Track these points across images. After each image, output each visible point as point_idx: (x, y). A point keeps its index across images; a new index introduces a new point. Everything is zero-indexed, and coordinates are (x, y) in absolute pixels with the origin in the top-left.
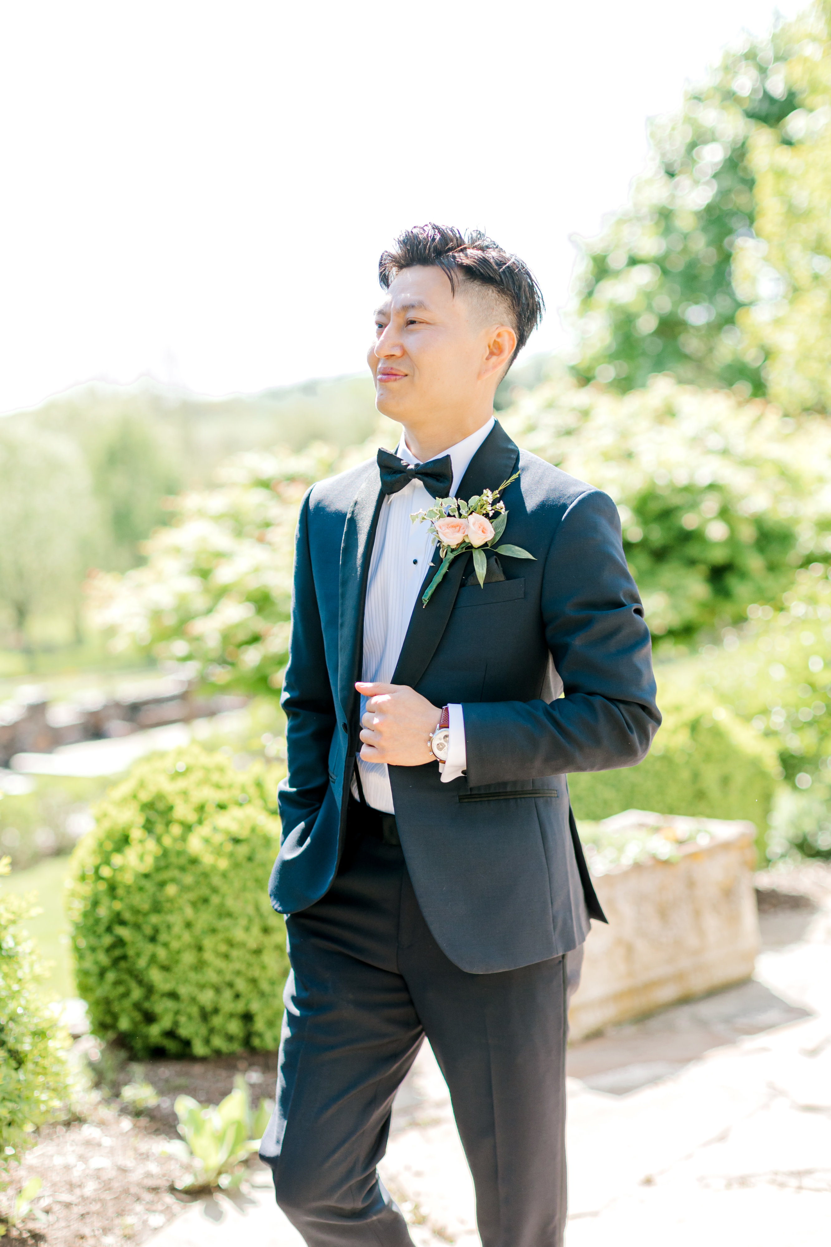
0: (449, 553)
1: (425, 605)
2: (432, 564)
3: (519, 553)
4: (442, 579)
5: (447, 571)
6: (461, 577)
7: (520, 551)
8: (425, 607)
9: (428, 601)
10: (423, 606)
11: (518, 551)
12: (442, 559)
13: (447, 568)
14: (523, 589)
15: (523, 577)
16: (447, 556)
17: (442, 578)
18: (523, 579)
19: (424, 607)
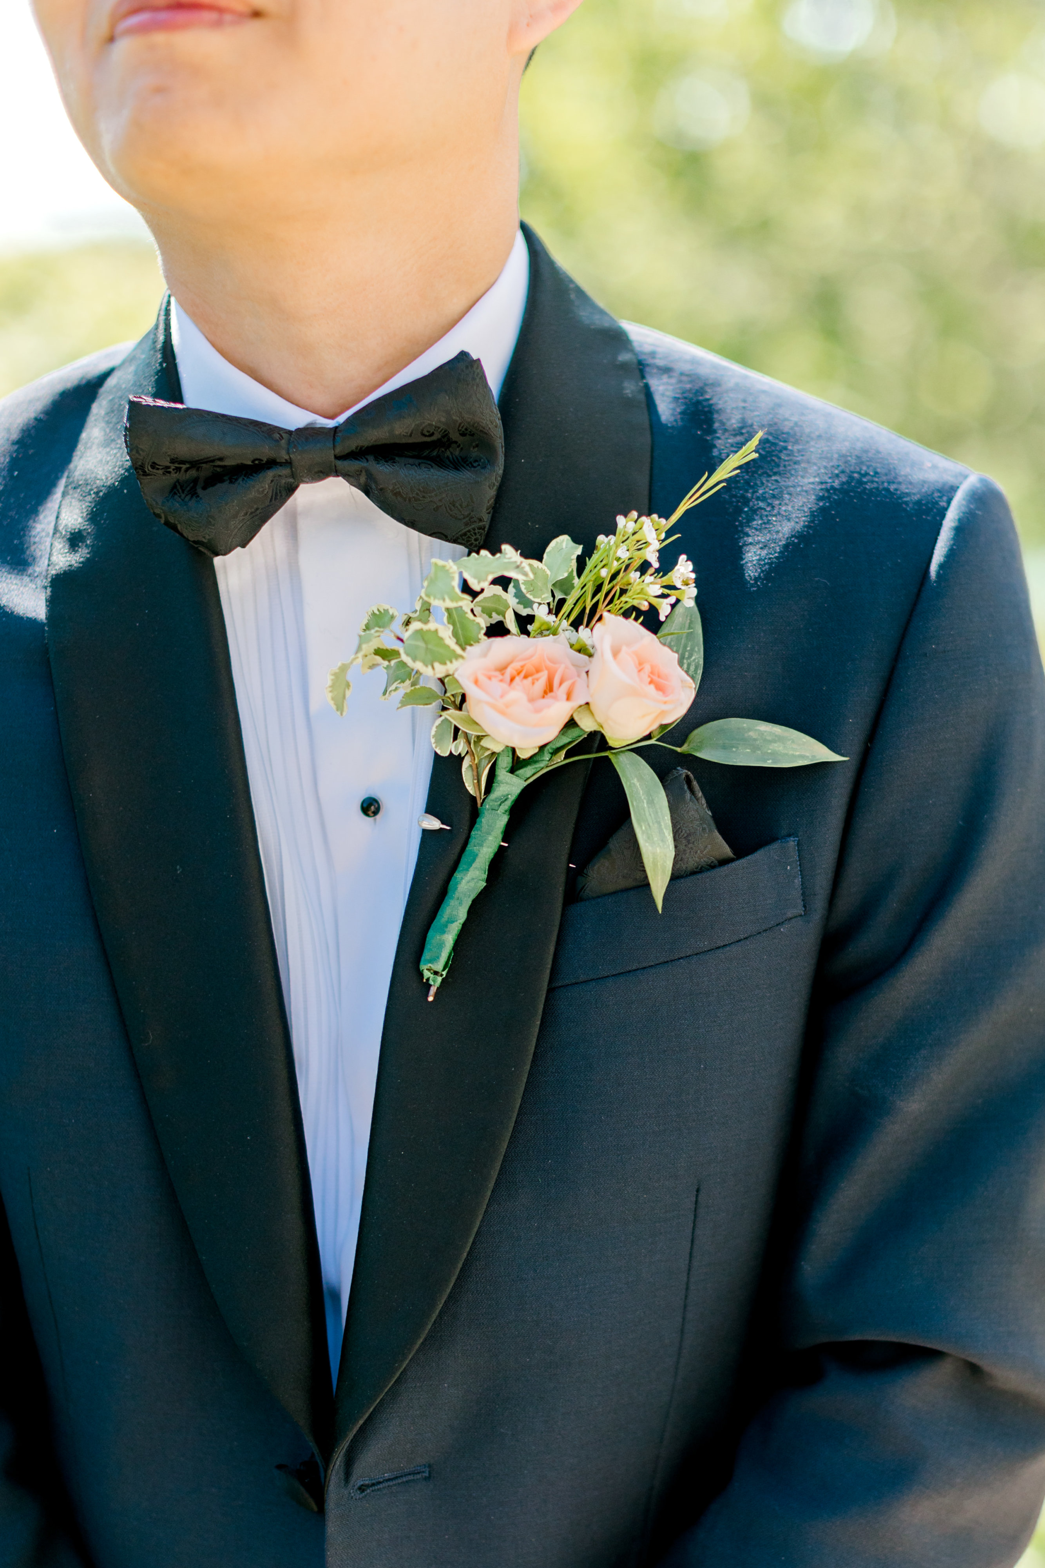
0: (502, 774)
1: (433, 990)
2: (434, 824)
3: (777, 747)
4: (488, 880)
5: (501, 847)
6: (565, 867)
7: (779, 739)
8: (436, 995)
9: (444, 973)
10: (427, 995)
11: (774, 741)
12: (473, 799)
13: (500, 837)
14: (798, 881)
15: (789, 835)
16: (499, 791)
17: (486, 876)
18: (792, 842)
19: (431, 999)
